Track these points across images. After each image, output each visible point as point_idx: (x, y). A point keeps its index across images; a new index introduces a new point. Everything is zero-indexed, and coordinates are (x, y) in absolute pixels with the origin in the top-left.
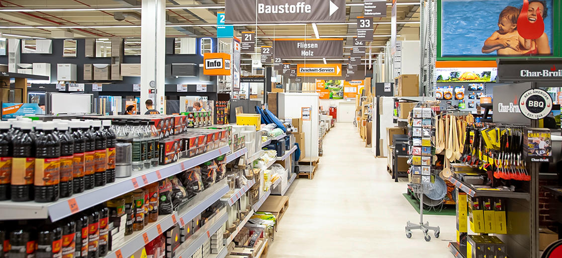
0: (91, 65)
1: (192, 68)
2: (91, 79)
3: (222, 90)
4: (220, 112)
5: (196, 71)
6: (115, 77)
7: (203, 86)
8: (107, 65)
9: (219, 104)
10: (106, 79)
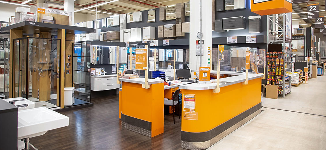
0: (162, 26)
1: (242, 21)
2: (162, 37)
3: (273, 41)
4: (271, 63)
5: (246, 24)
6: (178, 34)
7: (252, 37)
8: (173, 25)
9: (269, 55)
10: (172, 36)
